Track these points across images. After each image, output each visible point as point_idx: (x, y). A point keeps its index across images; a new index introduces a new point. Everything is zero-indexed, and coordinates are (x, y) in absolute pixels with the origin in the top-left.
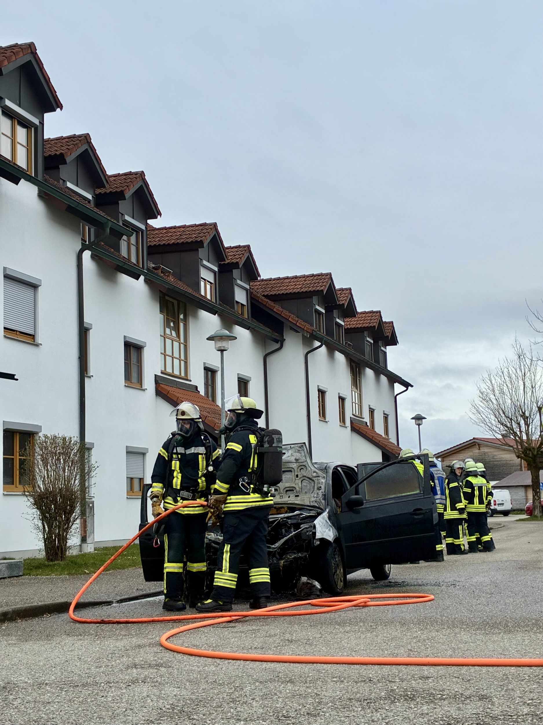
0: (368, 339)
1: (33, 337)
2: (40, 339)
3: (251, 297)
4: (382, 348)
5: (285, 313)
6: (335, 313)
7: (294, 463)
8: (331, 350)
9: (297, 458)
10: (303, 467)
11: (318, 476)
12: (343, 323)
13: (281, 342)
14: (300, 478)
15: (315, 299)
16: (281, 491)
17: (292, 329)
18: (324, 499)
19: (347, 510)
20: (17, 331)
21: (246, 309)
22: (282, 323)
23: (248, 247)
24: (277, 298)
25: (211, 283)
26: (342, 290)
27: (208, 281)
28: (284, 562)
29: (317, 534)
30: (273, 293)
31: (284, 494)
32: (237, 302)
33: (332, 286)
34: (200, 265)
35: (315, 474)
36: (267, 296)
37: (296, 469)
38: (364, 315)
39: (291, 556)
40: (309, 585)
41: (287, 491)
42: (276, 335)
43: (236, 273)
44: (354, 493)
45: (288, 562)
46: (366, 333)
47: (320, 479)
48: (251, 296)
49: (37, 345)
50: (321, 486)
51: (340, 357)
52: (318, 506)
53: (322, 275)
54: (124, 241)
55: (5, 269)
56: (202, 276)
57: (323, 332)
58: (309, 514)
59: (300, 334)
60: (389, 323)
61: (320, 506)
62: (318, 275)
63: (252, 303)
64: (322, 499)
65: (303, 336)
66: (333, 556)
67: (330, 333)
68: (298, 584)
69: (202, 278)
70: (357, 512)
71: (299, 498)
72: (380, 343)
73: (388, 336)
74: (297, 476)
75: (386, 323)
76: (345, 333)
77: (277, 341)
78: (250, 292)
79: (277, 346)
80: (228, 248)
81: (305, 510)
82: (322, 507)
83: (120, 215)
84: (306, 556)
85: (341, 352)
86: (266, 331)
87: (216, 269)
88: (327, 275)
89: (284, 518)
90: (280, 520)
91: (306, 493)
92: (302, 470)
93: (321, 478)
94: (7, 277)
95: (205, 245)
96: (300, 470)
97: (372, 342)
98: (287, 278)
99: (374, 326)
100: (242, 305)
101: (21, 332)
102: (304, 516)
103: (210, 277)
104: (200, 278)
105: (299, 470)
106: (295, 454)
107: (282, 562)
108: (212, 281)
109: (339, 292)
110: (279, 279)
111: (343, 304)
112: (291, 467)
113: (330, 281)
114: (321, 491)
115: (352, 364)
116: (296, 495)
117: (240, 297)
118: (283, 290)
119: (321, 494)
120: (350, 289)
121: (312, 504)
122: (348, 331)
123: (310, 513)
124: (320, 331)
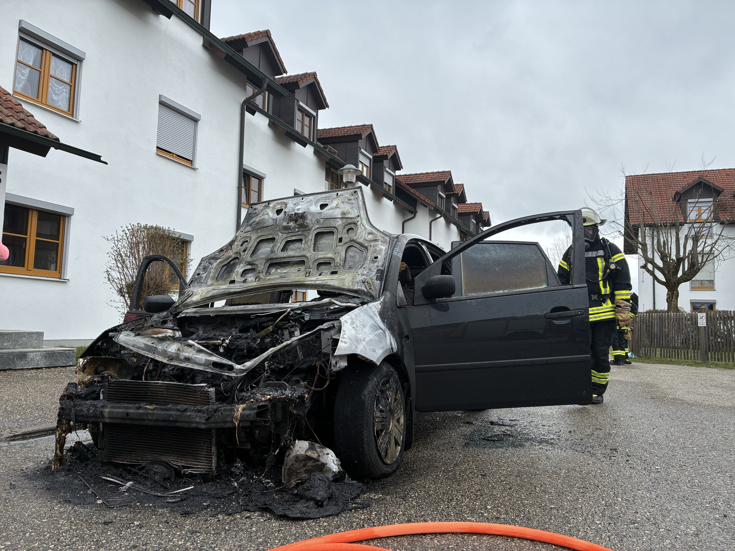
0: (473, 220)
1: (191, 162)
2: (197, 165)
3: (396, 182)
4: (481, 228)
5: (417, 194)
6: (452, 199)
7: (338, 220)
8: (448, 222)
9: (345, 210)
10: (352, 226)
11: (376, 240)
12: (457, 207)
13: (414, 213)
14: (345, 244)
15: (439, 187)
16: (311, 264)
17: (422, 204)
18: (379, 278)
19: (423, 301)
20: (173, 153)
21: (392, 189)
22: (416, 200)
23: (395, 146)
24: (414, 186)
25: (367, 166)
26: (458, 185)
27: (365, 165)
28: (244, 409)
29: (340, 344)
30: (412, 182)
31: (314, 269)
32: (386, 183)
33: (450, 181)
34: (359, 152)
35: (370, 237)
36: (408, 184)
37: (340, 229)
38: (471, 205)
39: (263, 395)
40: (310, 464)
41: (320, 264)
42: (411, 208)
43: (386, 163)
44: (439, 270)
45: (254, 409)
46: (471, 216)
47: (377, 245)
48: (396, 180)
49: (194, 169)
50: (378, 256)
51: (453, 227)
52: (365, 290)
53: (445, 172)
54: (299, 122)
55: (160, 96)
56: (360, 160)
57: (443, 208)
58: (345, 304)
59: (428, 208)
60: (487, 212)
61: (370, 291)
62: (443, 172)
63: (396, 186)
64: (375, 278)
65: (429, 208)
66: (378, 393)
67: (448, 210)
68: (286, 459)
69: (360, 161)
70: (444, 308)
71: (335, 276)
72: (480, 224)
73: (485, 220)
74: (341, 240)
75: (485, 212)
76: (458, 216)
77: (412, 213)
78: (395, 178)
79: (412, 216)
80: (381, 147)
81: (344, 296)
82: (374, 293)
83: (296, 101)
84: (301, 397)
85: (455, 224)
86: (405, 205)
87: (371, 157)
88: (448, 172)
89: (298, 309)
90: (289, 313)
91: (350, 268)
92: (350, 231)
93: (380, 243)
94: (162, 104)
95: (363, 137)
96: (348, 231)
97: (475, 222)
98: (422, 174)
99: (477, 212)
100: (389, 186)
101: (178, 156)
102: (337, 307)
103: (367, 163)
104: (359, 161)
105: (345, 231)
106: (341, 205)
107: (241, 407)
108: (368, 165)
109: (456, 186)
110: (416, 174)
111: (458, 194)
112: (333, 225)
113: (450, 176)
114: (376, 264)
115: (462, 234)
116: (333, 270)
117: (388, 180)
118: (418, 181)
119: (376, 270)
120: (463, 185)
121: (356, 288)
122: (460, 215)
123: (349, 302)
124: (441, 207)
